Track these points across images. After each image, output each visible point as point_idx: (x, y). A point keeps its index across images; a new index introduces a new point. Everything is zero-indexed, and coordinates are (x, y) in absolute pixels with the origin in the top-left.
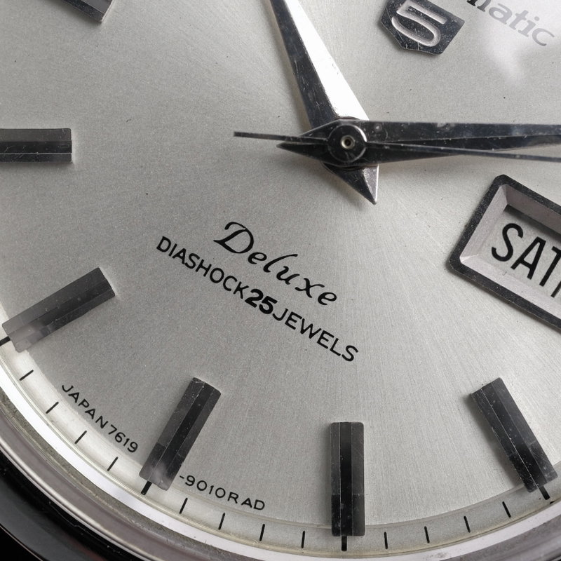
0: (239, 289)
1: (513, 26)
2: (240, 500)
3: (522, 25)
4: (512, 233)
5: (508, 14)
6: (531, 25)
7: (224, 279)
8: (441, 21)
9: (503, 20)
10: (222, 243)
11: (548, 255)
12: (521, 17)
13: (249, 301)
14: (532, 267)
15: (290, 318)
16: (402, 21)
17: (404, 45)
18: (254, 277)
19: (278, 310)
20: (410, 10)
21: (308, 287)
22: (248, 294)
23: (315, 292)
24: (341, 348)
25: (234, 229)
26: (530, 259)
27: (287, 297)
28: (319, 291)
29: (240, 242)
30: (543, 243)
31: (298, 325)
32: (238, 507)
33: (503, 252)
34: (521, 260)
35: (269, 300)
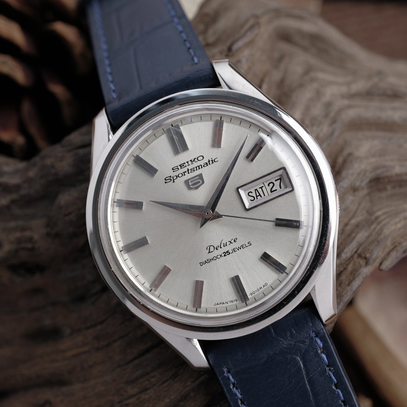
0: (221, 256)
1: (210, 164)
2: (262, 287)
3: (211, 162)
4: (250, 194)
5: (207, 164)
6: (212, 161)
7: (217, 257)
8: (198, 177)
9: (207, 165)
10: (209, 252)
11: (260, 190)
12: (209, 161)
13: (225, 256)
14: (260, 195)
15: (234, 250)
16: (193, 185)
17: (197, 188)
18: (221, 251)
19: (231, 251)
20: (191, 182)
21: (230, 242)
22: (223, 255)
23: (233, 241)
24: (247, 245)
25: (208, 248)
26: (258, 194)
27: (229, 248)
28: (233, 240)
29: (212, 249)
30: (257, 189)
31: (236, 250)
32: (263, 289)
33: (253, 199)
34: (257, 196)
35: (227, 252)
